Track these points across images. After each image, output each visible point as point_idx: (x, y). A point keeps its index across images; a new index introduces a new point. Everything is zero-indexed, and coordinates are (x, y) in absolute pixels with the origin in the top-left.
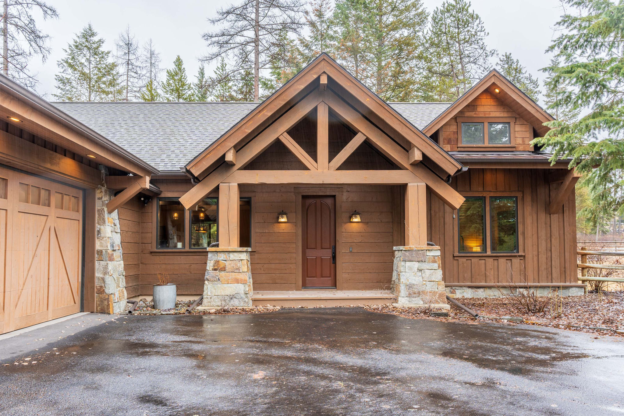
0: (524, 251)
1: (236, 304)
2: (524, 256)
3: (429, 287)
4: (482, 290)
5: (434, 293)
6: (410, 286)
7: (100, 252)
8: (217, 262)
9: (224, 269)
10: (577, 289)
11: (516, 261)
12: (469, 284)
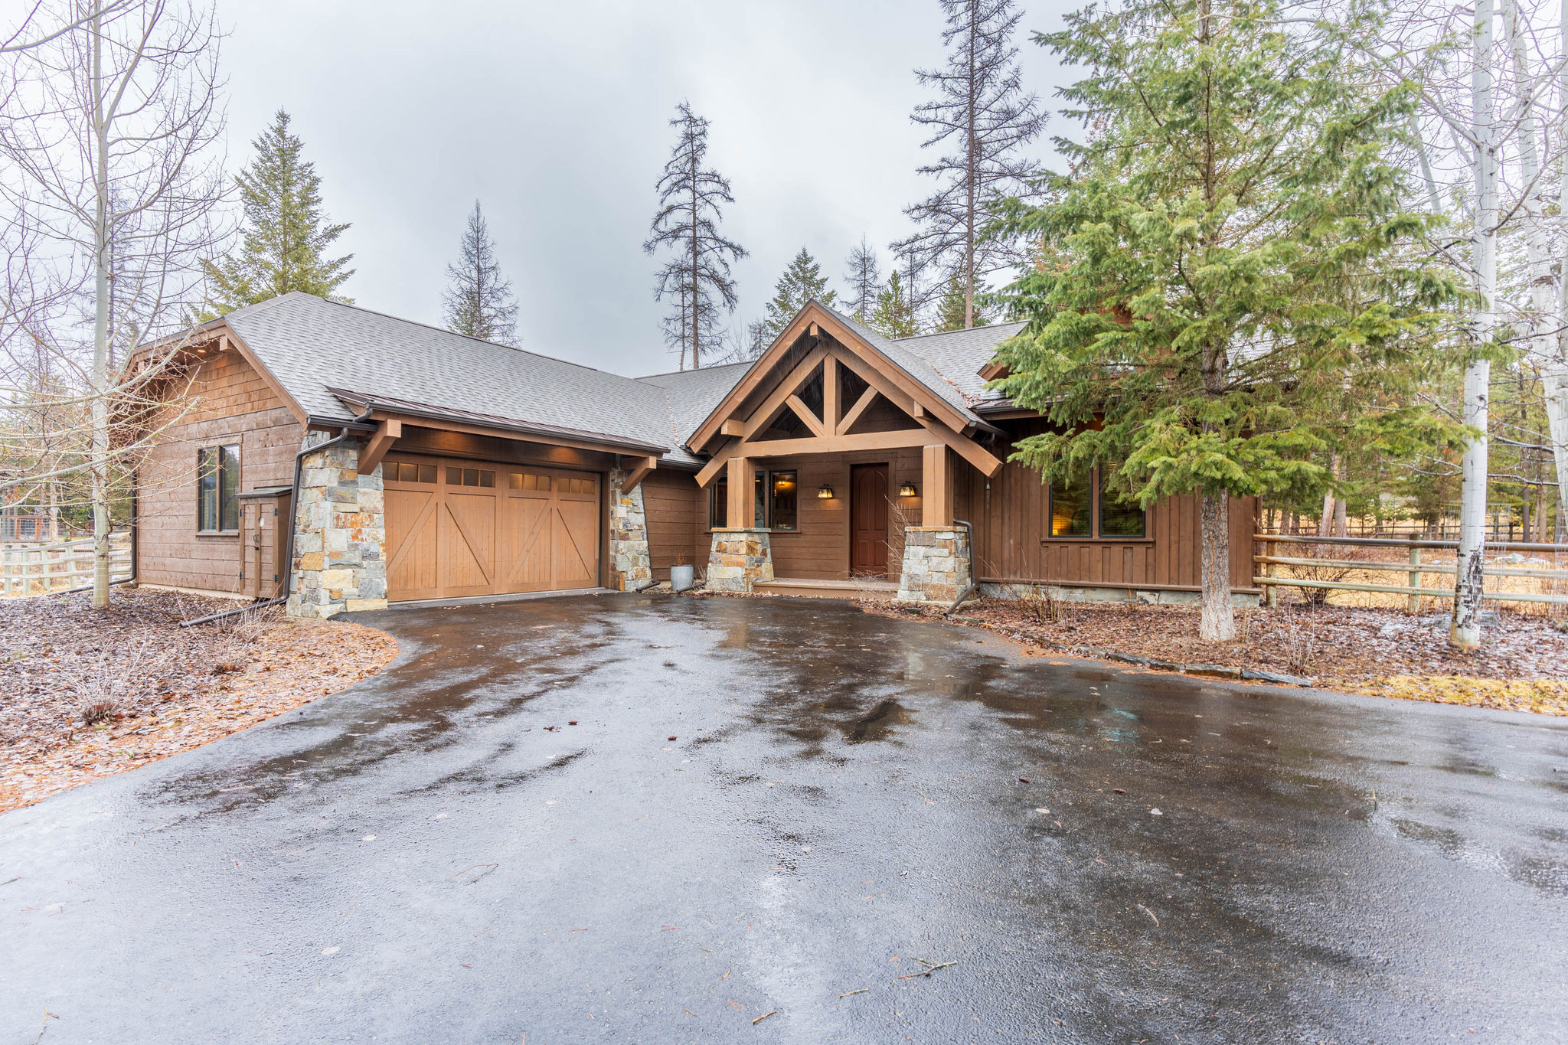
0: (1154, 534)
1: (735, 588)
2: (1154, 543)
3: (936, 579)
4: (1080, 591)
5: (941, 588)
6: (910, 577)
7: (613, 531)
8: (720, 543)
9: (724, 551)
10: (1245, 598)
11: (1140, 550)
12: (1065, 581)
